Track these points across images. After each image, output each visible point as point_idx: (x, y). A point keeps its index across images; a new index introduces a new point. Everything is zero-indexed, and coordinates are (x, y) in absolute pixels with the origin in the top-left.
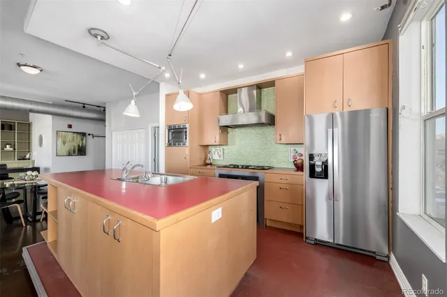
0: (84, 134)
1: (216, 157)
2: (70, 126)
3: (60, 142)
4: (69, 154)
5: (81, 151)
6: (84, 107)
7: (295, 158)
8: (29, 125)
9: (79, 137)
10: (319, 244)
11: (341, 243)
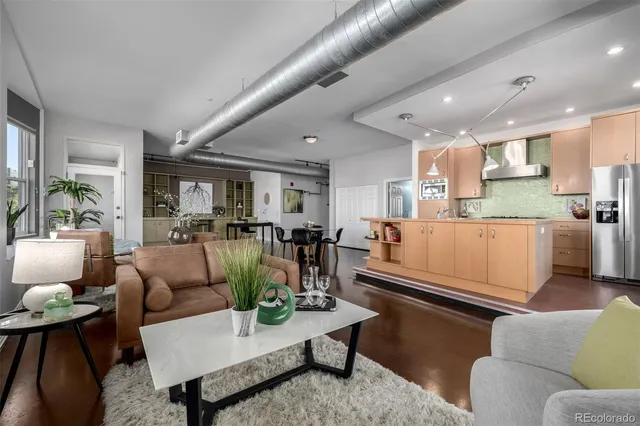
0: (301, 192)
1: (471, 210)
2: (292, 184)
3: (286, 200)
4: (292, 212)
5: (299, 208)
6: (307, 165)
7: (572, 208)
8: (251, 185)
9: (298, 195)
10: (607, 281)
11: (632, 277)
